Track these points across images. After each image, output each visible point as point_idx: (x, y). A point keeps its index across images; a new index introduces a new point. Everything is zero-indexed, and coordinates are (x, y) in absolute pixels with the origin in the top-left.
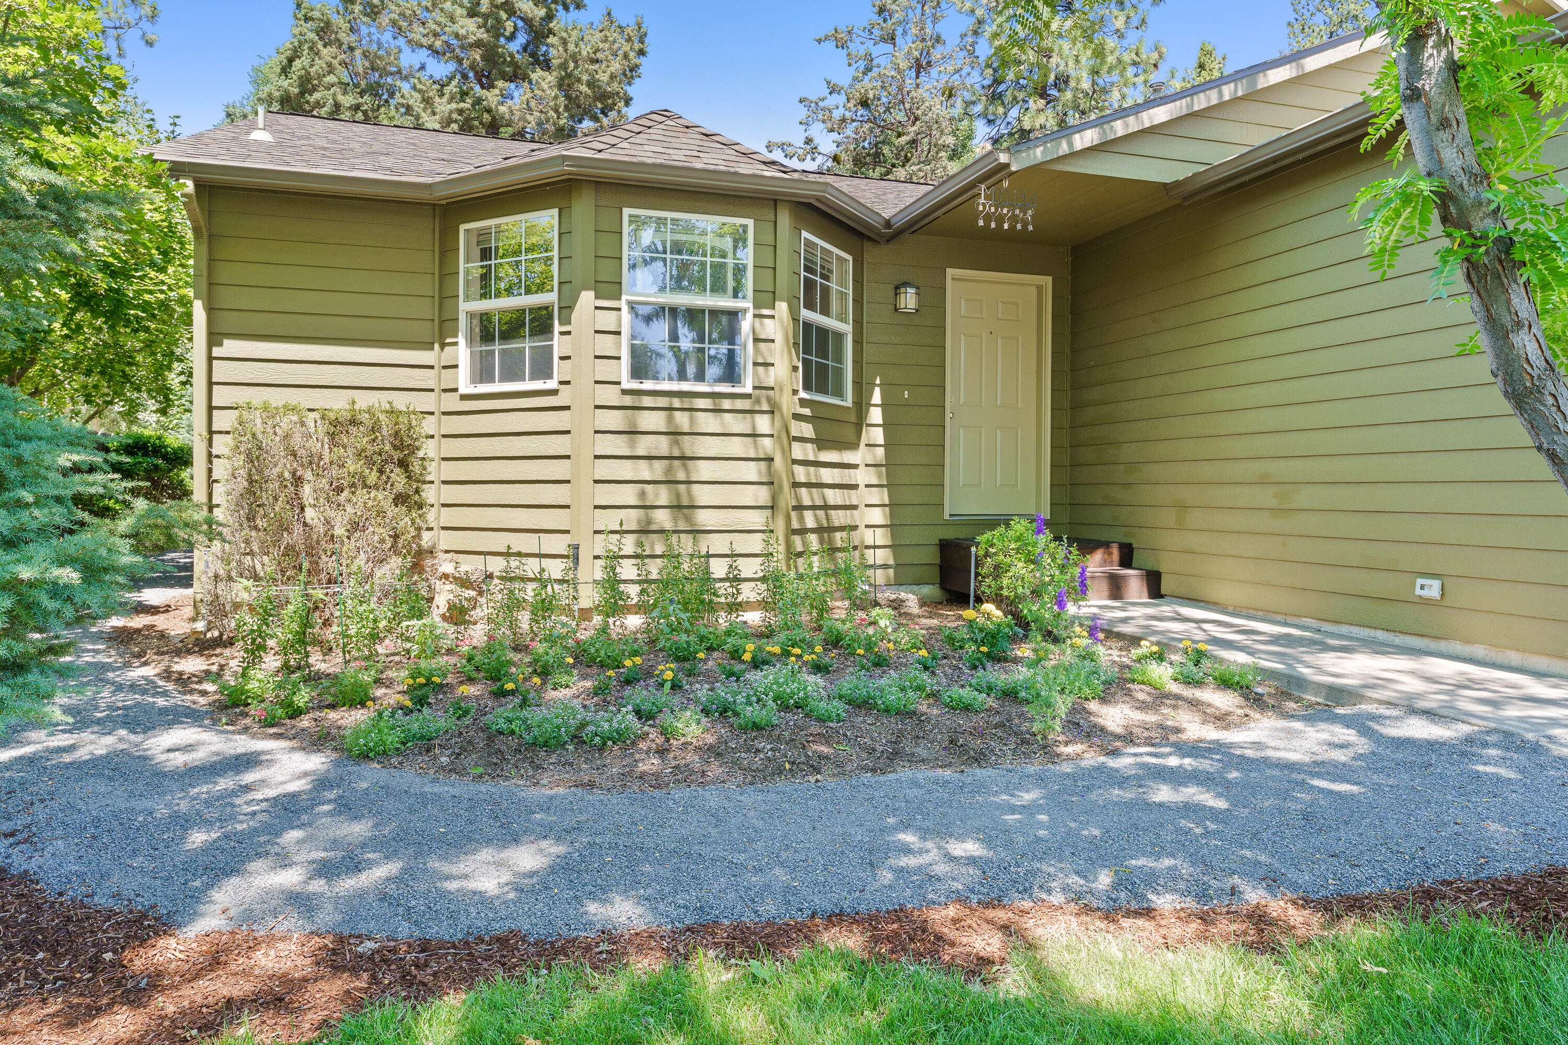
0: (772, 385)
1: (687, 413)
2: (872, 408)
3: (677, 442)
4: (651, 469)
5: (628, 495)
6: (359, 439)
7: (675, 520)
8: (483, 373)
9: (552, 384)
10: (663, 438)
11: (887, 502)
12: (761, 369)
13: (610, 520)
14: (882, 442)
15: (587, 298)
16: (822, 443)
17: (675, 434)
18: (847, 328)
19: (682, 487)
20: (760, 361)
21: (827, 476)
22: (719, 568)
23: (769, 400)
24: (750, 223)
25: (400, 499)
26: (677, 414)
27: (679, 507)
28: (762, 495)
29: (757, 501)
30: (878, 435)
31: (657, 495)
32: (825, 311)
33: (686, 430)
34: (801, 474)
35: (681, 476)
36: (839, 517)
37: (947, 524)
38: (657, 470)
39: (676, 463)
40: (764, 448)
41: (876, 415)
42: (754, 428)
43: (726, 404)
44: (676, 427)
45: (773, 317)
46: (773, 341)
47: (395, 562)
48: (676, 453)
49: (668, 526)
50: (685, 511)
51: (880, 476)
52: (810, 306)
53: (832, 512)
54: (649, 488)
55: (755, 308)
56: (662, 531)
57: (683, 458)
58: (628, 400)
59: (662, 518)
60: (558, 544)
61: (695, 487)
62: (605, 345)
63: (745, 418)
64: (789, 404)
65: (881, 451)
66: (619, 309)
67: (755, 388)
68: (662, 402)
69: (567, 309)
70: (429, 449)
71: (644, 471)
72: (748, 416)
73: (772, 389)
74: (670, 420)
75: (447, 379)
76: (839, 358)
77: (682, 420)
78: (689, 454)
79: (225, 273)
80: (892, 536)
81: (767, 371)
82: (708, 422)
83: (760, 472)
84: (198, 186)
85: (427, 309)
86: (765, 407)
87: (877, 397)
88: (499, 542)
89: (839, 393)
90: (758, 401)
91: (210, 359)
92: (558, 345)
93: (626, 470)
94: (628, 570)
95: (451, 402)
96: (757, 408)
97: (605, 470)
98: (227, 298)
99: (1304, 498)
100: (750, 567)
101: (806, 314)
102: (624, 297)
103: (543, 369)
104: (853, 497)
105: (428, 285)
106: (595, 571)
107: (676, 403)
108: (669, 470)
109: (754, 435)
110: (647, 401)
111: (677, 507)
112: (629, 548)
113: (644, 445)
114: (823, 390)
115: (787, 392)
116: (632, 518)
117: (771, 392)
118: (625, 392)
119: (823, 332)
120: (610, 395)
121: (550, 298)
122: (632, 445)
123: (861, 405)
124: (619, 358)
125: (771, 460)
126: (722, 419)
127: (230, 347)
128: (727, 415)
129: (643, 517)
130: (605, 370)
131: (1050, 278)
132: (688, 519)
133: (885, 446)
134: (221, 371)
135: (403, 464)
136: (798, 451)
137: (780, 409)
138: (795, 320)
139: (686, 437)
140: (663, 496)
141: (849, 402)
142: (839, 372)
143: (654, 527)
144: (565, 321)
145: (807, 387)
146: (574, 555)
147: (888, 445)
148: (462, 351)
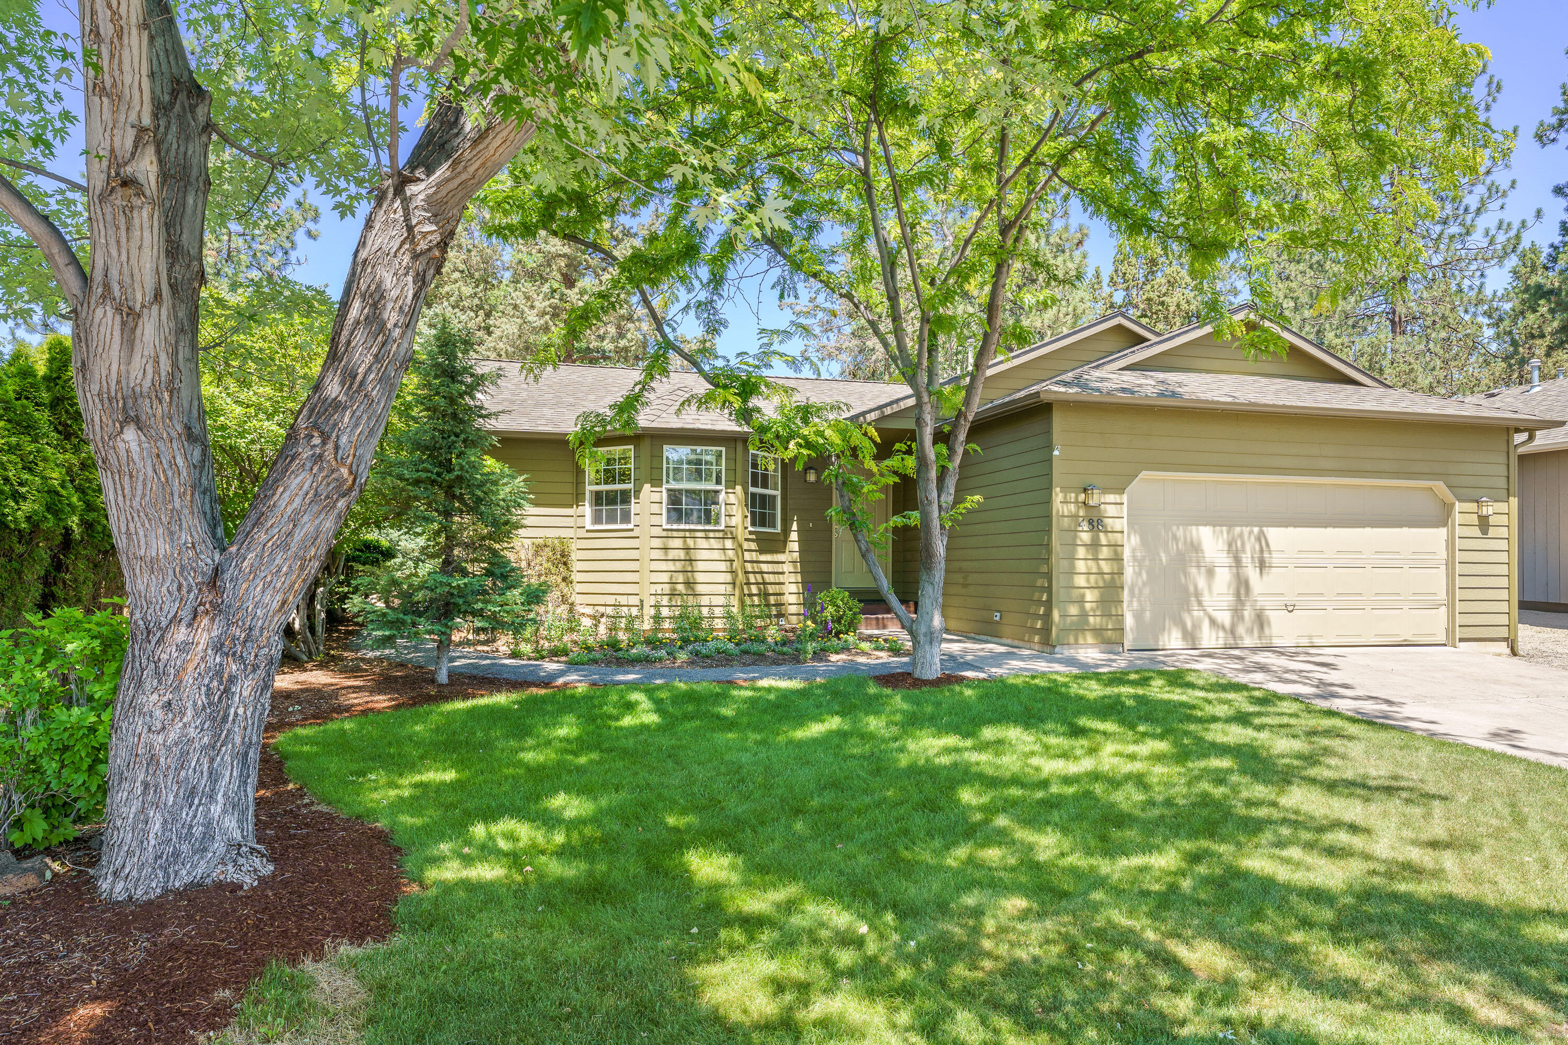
0: (734, 525)
1: (692, 540)
2: (792, 533)
3: (688, 553)
4: (675, 565)
5: (665, 577)
6: (548, 552)
7: (687, 589)
8: (597, 519)
9: (630, 526)
10: (681, 551)
12: (728, 518)
13: (658, 588)
14: (797, 550)
15: (647, 487)
16: (761, 551)
17: (687, 549)
18: (778, 493)
19: (690, 574)
20: (728, 514)
21: (765, 567)
22: (705, 611)
23: (732, 532)
24: (723, 449)
25: (564, 579)
26: (688, 540)
28: (728, 577)
29: (725, 580)
30: (795, 546)
31: (678, 578)
32: (765, 486)
33: (692, 547)
34: (749, 567)
35: (690, 569)
36: (771, 588)
38: (679, 566)
39: (688, 563)
40: (729, 555)
41: (794, 536)
42: (724, 546)
43: (711, 535)
44: (688, 546)
45: (735, 493)
46: (735, 504)
47: (563, 607)
48: (688, 558)
49: (683, 592)
50: (691, 585)
51: (796, 568)
52: (755, 484)
53: (768, 586)
54: (674, 575)
55: (726, 489)
56: (680, 595)
57: (691, 560)
58: (665, 534)
59: (681, 588)
60: (634, 600)
61: (696, 574)
62: (655, 508)
63: (720, 541)
64: (741, 534)
65: (797, 555)
66: (662, 492)
67: (725, 527)
68: (681, 534)
69: (637, 492)
70: (573, 556)
71: (671, 566)
72: (722, 540)
73: (734, 527)
74: (685, 543)
75: (580, 522)
76: (774, 508)
77: (690, 542)
78: (693, 559)
80: (803, 598)
81: (731, 519)
82: (702, 543)
83: (727, 567)
85: (569, 488)
86: (730, 536)
87: (795, 527)
88: (611, 600)
89: (774, 526)
90: (727, 533)
92: (634, 508)
93: (663, 566)
94: (665, 612)
95: (581, 533)
96: (726, 536)
97: (655, 566)
99: (972, 578)
100: (718, 612)
101: (752, 489)
102: (663, 487)
103: (626, 518)
104: (781, 578)
105: (570, 477)
106: (649, 612)
107: (688, 535)
108: (684, 566)
109: (724, 549)
110: (675, 534)
111: (689, 584)
112: (665, 602)
113: (672, 554)
114: (763, 525)
115: (740, 528)
117: (734, 529)
118: (664, 530)
119: (763, 497)
120: (657, 531)
121: (630, 486)
122: (667, 554)
123: (786, 531)
124: (660, 515)
125: (733, 561)
126: (709, 542)
128: (712, 540)
129: (672, 588)
130: (655, 520)
132: (692, 589)
133: (799, 552)
135: (565, 564)
136: (747, 556)
137: (738, 537)
138: (746, 493)
139: (692, 551)
140: (680, 578)
141: (778, 530)
142: (774, 515)
143: (677, 593)
144: (637, 497)
145: (753, 524)
146: (641, 606)
147: (801, 551)
148: (587, 509)
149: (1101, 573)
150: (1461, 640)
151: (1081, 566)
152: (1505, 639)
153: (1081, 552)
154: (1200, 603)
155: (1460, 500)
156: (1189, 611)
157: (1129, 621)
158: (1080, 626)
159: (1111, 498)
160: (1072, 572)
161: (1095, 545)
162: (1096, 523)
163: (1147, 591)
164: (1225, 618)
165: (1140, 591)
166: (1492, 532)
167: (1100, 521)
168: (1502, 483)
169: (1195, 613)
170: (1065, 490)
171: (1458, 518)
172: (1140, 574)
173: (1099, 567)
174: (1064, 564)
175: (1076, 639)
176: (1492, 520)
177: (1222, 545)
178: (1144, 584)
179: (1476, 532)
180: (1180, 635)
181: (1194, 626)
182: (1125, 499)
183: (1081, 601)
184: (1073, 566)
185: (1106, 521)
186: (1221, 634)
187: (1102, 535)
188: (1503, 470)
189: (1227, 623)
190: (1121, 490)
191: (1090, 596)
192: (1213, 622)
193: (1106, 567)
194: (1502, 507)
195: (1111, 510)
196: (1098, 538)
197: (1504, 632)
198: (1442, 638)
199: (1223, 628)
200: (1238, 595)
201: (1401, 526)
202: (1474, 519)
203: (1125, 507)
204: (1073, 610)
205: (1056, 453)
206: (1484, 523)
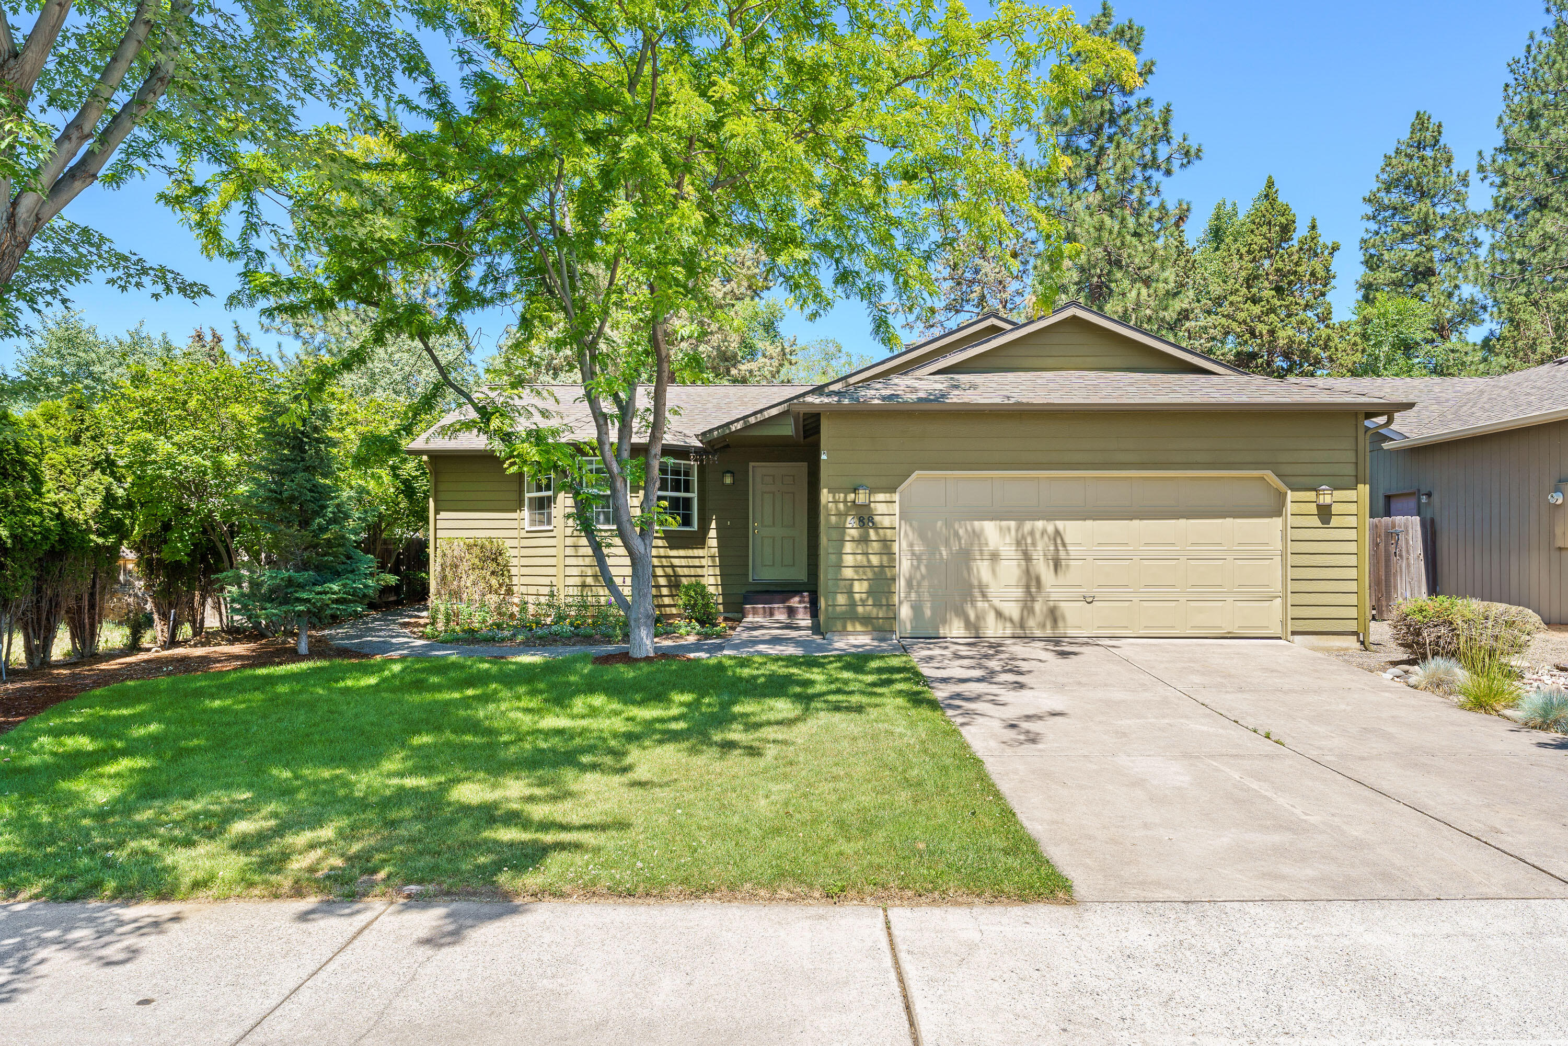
2: (710, 531)
4: (583, 560)
5: (575, 571)
8: (533, 523)
9: (552, 527)
13: (570, 581)
14: (716, 545)
15: (562, 493)
16: (671, 547)
18: (694, 495)
21: (676, 562)
30: (714, 543)
31: (587, 571)
34: (657, 562)
37: (751, 584)
38: (587, 561)
41: (713, 533)
49: (592, 583)
54: (584, 568)
56: (589, 586)
59: (589, 580)
65: (716, 550)
69: (555, 498)
71: (580, 561)
75: (522, 525)
76: (691, 509)
79: (442, 487)
80: (722, 589)
84: (430, 457)
85: (514, 496)
87: (713, 525)
89: (690, 525)
91: (436, 520)
92: (554, 512)
93: (574, 561)
95: (523, 534)
97: (569, 561)
98: (442, 496)
103: (549, 521)
104: (697, 571)
105: (512, 490)
112: (577, 592)
113: (582, 551)
116: (578, 581)
119: (676, 499)
120: (568, 531)
121: (551, 493)
122: (577, 551)
123: (703, 529)
127: (443, 515)
129: (583, 580)
131: (806, 463)
134: (440, 524)
135: (496, 560)
136: (656, 552)
140: (589, 572)
141: (695, 527)
142: (691, 515)
143: (587, 584)
144: (555, 503)
147: (719, 547)
148: (526, 513)
149: (871, 567)
150: (1293, 633)
151: (848, 560)
152: (1356, 633)
153: (848, 547)
154: (984, 595)
155: (1292, 490)
156: (973, 602)
157: (905, 612)
158: (851, 615)
159: (881, 497)
160: (839, 566)
161: (864, 540)
162: (866, 518)
163: (925, 583)
164: (1013, 610)
165: (919, 585)
166: (1334, 522)
167: (871, 519)
168: (1350, 470)
169: (979, 604)
170: (831, 490)
171: (1290, 507)
172: (918, 567)
173: (869, 561)
174: (833, 558)
175: (844, 627)
176: (1335, 509)
177: (1010, 539)
178: (923, 577)
179: (1316, 521)
180: (962, 625)
181: (978, 618)
182: (896, 497)
183: (850, 593)
184: (841, 560)
185: (877, 518)
186: (1008, 625)
187: (872, 532)
188: (1351, 456)
189: (1016, 616)
190: (892, 490)
191: (860, 588)
192: (999, 614)
193: (875, 560)
194: (1351, 495)
195: (880, 508)
196: (868, 533)
197: (1352, 626)
198: (1277, 630)
199: (1011, 620)
200: (1028, 587)
201: (1224, 517)
202: (1313, 508)
203: (897, 505)
204: (841, 599)
205: (824, 457)
206: (1325, 513)
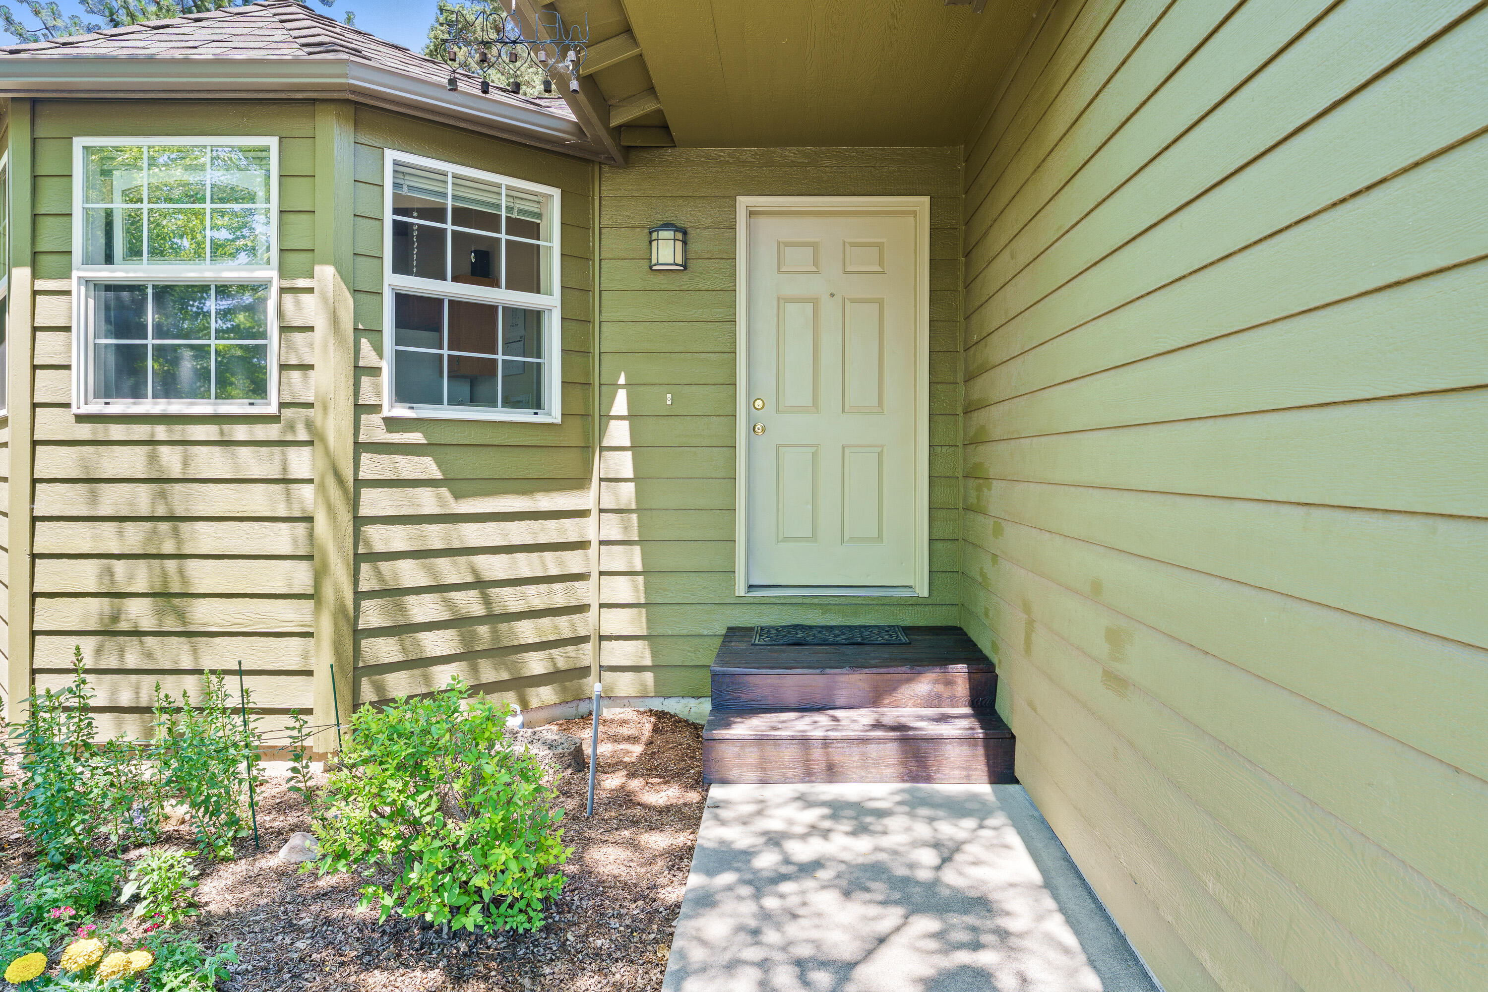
0: (311, 399)
1: (179, 449)
2: (613, 423)
3: (163, 495)
4: (121, 534)
7: (160, 613)
10: (143, 488)
11: (639, 567)
12: (296, 375)
13: (65, 612)
14: (630, 474)
16: (462, 484)
17: (159, 481)
18: (546, 301)
19: (171, 565)
20: (293, 361)
21: (485, 534)
23: (309, 425)
24: (272, 142)
26: (164, 450)
27: (166, 595)
28: (298, 576)
29: (290, 586)
30: (622, 464)
31: (131, 578)
32: (481, 275)
33: (176, 473)
34: (396, 538)
35: (169, 547)
37: (740, 602)
38: (132, 538)
39: (164, 526)
40: (301, 501)
42: (285, 469)
43: (240, 432)
44: (161, 470)
45: (310, 290)
46: (311, 329)
48: (161, 511)
49: (147, 624)
50: (177, 601)
51: (626, 528)
53: (492, 591)
54: (119, 566)
55: (282, 275)
56: (137, 633)
57: (171, 518)
58: (85, 431)
59: (139, 612)
61: (191, 564)
62: (47, 347)
63: (271, 455)
64: (341, 429)
65: (628, 489)
66: (68, 293)
67: (282, 405)
68: (140, 432)
71: (106, 537)
72: (277, 450)
73: (311, 405)
74: (153, 459)
76: (526, 348)
77: (171, 459)
78: (180, 512)
80: (648, 620)
81: (306, 377)
82: (211, 462)
83: (295, 541)
86: (303, 435)
87: (620, 406)
89: (539, 404)
90: (291, 427)
93: (82, 538)
96: (289, 438)
101: (400, 283)
102: (75, 274)
104: (570, 562)
107: (161, 432)
108: (152, 536)
109: (285, 481)
110: (117, 432)
111: (163, 595)
113: (109, 500)
115: (338, 410)
116: (92, 612)
117: (311, 412)
118: (80, 419)
119: (479, 312)
120: (57, 424)
122: (94, 499)
123: (586, 419)
124: (68, 367)
125: (309, 519)
126: (234, 455)
128: (244, 451)
129: (107, 610)
130: (47, 386)
131: (926, 200)
132: (181, 616)
133: (636, 479)
136: (385, 502)
137: (323, 439)
138: (365, 292)
139: (178, 487)
140: (140, 577)
142: (526, 370)
143: (124, 626)
